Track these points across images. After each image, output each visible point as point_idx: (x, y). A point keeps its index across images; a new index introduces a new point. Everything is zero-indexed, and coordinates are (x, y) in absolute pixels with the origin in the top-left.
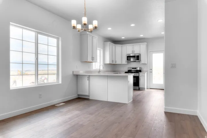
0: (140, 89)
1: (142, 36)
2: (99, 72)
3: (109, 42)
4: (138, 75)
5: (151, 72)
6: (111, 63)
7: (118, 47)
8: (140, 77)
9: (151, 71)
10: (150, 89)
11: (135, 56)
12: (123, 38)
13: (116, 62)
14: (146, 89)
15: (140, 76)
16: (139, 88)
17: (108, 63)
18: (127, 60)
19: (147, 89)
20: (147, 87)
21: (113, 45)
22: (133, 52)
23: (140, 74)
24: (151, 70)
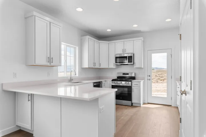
0: (134, 105)
2: (71, 80)
3: (88, 37)
4: (130, 85)
5: (150, 80)
7: (104, 45)
8: (133, 88)
9: (149, 78)
10: (148, 103)
11: (126, 57)
12: (109, 30)
14: (142, 106)
15: (133, 85)
16: (132, 104)
17: (87, 67)
18: (116, 62)
19: (144, 104)
20: (144, 100)
21: (95, 42)
22: (124, 50)
23: (133, 83)
24: (149, 76)
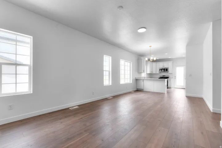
1: (170, 58)
2: (145, 78)
5: (175, 78)
6: (150, 73)
8: (168, 81)
10: (175, 88)
11: (165, 69)
13: (153, 72)
14: (172, 88)
16: (168, 87)
17: (149, 73)
18: (160, 71)
23: (168, 79)
